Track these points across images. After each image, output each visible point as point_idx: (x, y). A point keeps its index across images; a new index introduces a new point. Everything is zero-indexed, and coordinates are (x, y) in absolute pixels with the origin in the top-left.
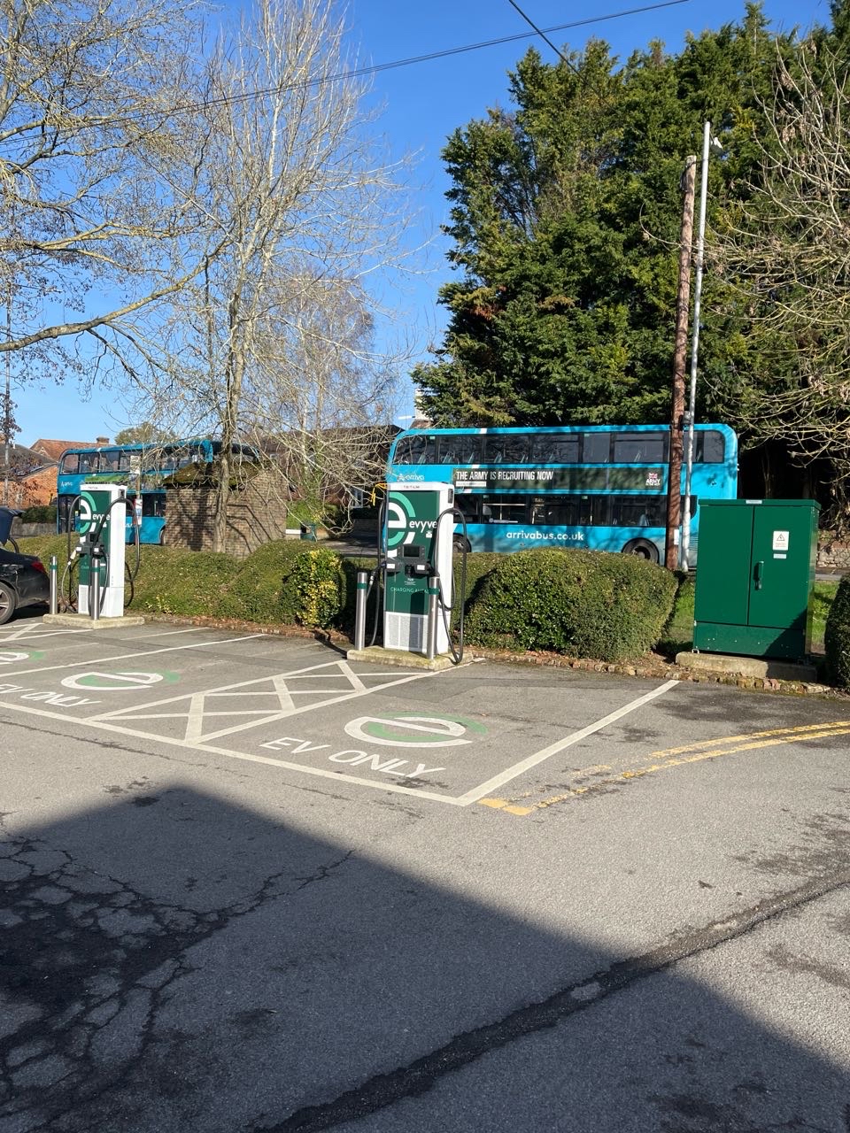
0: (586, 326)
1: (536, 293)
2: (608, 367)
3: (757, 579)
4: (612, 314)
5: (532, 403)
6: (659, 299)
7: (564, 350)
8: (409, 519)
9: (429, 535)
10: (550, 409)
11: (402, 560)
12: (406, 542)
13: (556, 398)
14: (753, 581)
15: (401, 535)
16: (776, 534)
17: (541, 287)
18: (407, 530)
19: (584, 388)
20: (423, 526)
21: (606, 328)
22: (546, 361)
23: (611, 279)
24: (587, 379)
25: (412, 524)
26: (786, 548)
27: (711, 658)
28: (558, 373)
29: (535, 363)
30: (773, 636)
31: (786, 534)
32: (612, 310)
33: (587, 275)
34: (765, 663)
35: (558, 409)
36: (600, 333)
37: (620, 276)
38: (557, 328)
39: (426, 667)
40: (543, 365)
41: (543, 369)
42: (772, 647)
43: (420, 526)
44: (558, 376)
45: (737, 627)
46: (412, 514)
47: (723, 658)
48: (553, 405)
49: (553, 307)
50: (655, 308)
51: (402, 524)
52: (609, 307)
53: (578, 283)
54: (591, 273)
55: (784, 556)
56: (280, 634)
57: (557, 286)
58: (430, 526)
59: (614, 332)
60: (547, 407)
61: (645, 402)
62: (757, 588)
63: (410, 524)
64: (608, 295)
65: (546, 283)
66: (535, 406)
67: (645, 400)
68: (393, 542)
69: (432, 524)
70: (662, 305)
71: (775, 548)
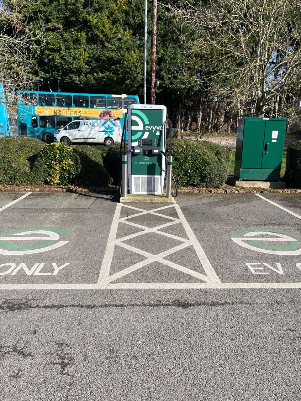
0: (68, 39)
1: (44, 20)
2: (79, 60)
3: (266, 149)
4: (79, 36)
5: (46, 73)
6: (99, 32)
7: (60, 49)
8: (145, 125)
9: (158, 134)
10: (54, 76)
11: (141, 147)
12: (143, 138)
13: (58, 71)
14: (264, 151)
15: (139, 134)
16: (273, 132)
17: (47, 18)
18: (144, 131)
19: (72, 68)
20: (154, 129)
21: (77, 41)
22: (52, 53)
23: (78, 19)
24: (72, 64)
25: (147, 128)
26: (276, 138)
27: (249, 183)
28: (58, 59)
29: (46, 54)
30: (270, 171)
31: (277, 132)
32: (79, 33)
33: (67, 16)
34: (269, 183)
35: (58, 76)
36: (74, 43)
37: (82, 19)
38: (56, 38)
39: (169, 202)
40: (50, 55)
41: (51, 57)
42: (269, 176)
43: (152, 128)
44: (58, 61)
45: (257, 169)
46: (147, 122)
47: (253, 182)
48: (56, 74)
49: (53, 28)
50: (97, 36)
51: (141, 127)
52: (78, 32)
53: (63, 18)
54: (69, 15)
55: (275, 141)
56: (40, 191)
57: (53, 18)
58: (158, 129)
59: (80, 44)
60: (54, 75)
61: (99, 76)
62: (265, 154)
63: (146, 128)
64: (77, 27)
65: (49, 16)
66: (47, 75)
67: (99, 75)
68: (134, 138)
69: (160, 128)
70: (101, 35)
71: (273, 138)
